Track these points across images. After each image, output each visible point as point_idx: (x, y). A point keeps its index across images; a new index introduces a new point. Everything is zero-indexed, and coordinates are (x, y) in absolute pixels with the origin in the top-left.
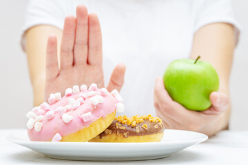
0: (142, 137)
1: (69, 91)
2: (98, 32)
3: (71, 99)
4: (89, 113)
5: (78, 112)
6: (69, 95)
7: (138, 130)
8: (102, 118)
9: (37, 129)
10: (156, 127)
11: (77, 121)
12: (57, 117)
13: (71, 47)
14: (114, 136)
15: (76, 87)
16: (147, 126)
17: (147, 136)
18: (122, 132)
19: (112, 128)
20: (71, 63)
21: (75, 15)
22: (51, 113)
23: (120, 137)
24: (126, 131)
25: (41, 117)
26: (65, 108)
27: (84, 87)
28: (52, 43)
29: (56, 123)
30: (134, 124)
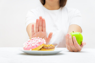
0: (50, 50)
1: (32, 39)
2: (45, 23)
3: (33, 41)
4: (38, 44)
5: (36, 44)
6: (32, 40)
7: (49, 48)
8: (41, 45)
9: (26, 47)
10: (53, 47)
11: (35, 46)
12: (30, 45)
13: (38, 27)
14: (43, 49)
15: (34, 38)
16: (51, 47)
17: (51, 49)
18: (45, 48)
19: (43, 47)
20: (38, 31)
21: (39, 19)
22: (29, 44)
23: (45, 49)
24: (46, 48)
25: (27, 45)
26: (32, 43)
27: (36, 38)
28: (33, 26)
29: (30, 46)
30: (48, 47)
